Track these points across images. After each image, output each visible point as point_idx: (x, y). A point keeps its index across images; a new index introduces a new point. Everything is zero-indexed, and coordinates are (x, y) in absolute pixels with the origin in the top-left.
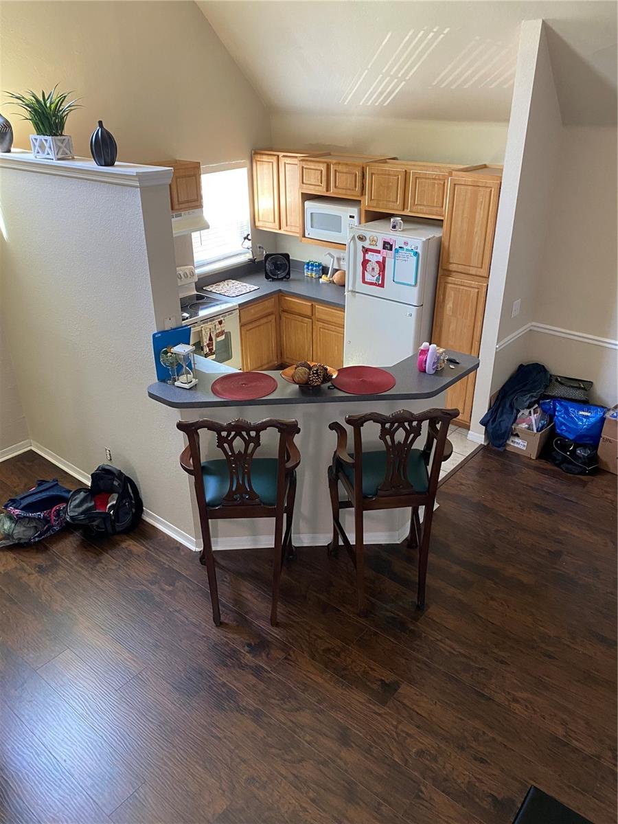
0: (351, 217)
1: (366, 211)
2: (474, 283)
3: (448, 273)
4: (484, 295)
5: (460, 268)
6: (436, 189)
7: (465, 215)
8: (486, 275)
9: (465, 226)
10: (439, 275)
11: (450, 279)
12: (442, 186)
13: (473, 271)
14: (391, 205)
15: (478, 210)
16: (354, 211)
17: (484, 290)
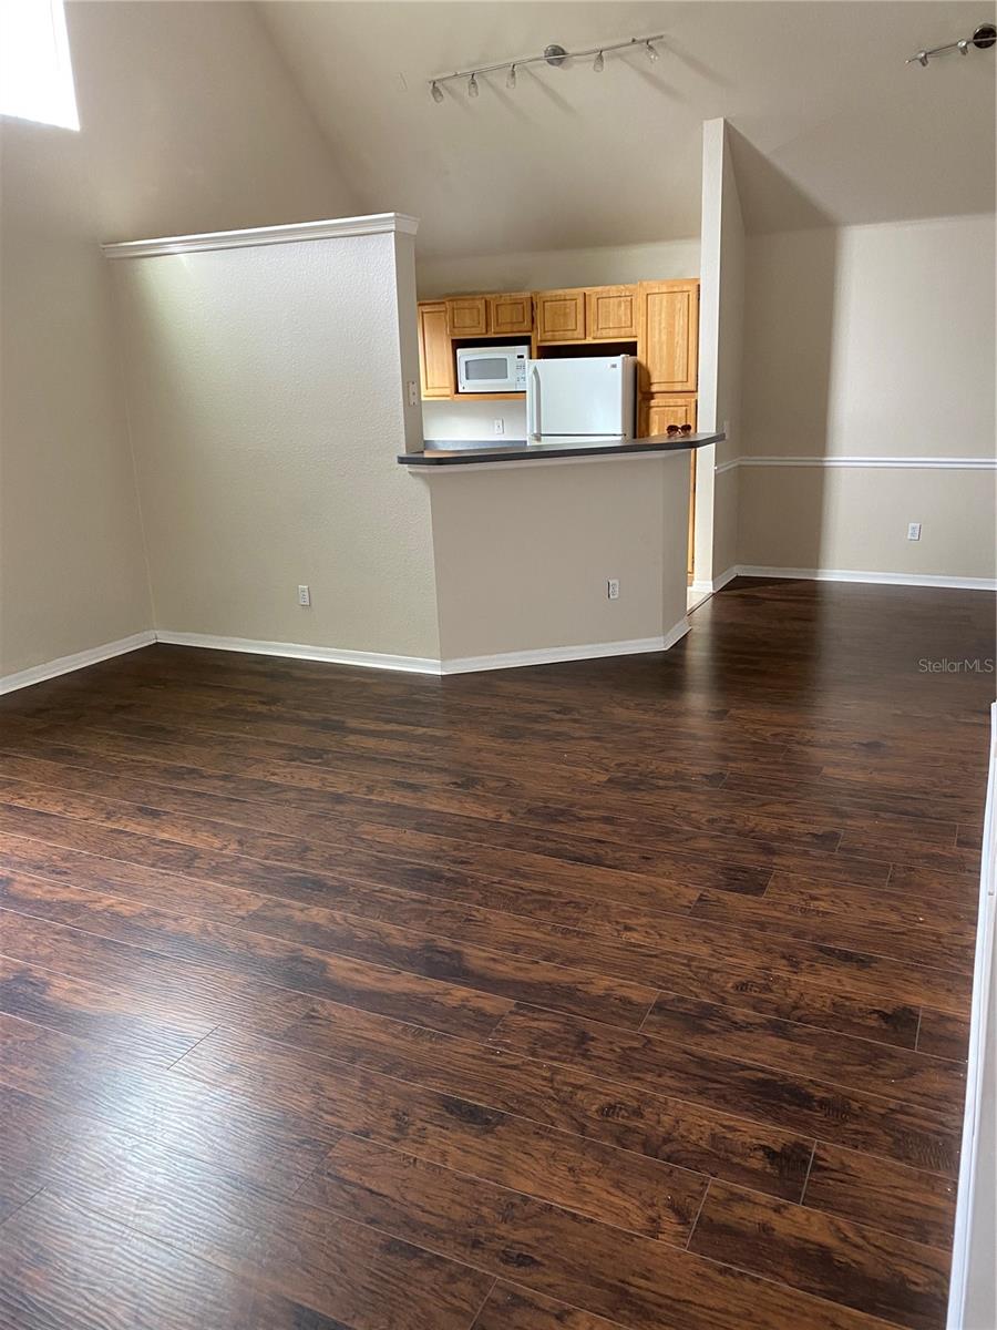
0: (519, 357)
1: (539, 348)
2: (680, 401)
3: (651, 396)
4: (693, 412)
5: (663, 388)
6: (623, 308)
7: (663, 325)
8: (693, 388)
9: (664, 337)
10: (638, 399)
11: (653, 403)
12: (629, 304)
13: (678, 387)
14: (569, 334)
15: (677, 317)
16: (523, 349)
17: (693, 405)
